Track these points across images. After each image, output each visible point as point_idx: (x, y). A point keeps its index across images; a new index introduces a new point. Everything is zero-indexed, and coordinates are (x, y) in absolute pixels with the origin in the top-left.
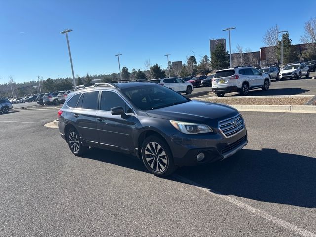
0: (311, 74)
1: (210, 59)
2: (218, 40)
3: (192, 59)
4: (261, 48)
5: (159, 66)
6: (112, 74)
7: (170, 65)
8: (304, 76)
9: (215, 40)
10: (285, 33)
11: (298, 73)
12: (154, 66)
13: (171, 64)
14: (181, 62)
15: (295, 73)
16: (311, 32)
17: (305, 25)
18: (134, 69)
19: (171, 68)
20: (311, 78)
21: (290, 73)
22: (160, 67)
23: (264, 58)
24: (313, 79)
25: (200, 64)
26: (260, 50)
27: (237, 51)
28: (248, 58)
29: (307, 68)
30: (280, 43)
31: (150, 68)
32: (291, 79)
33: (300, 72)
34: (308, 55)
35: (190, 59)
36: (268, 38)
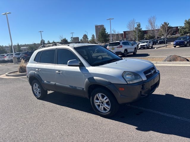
0: (154, 46)
1: (95, 36)
2: (100, 26)
3: (85, 37)
4: (124, 32)
8: (151, 47)
9: (98, 26)
11: (148, 45)
12: (64, 39)
14: (78, 38)
15: (146, 45)
16: (151, 24)
17: (148, 20)
19: (72, 41)
20: (154, 48)
21: (144, 45)
22: (67, 40)
23: (125, 37)
24: (155, 48)
25: (91, 39)
26: (123, 33)
27: (113, 33)
28: (118, 37)
29: (152, 43)
31: (61, 41)
32: (144, 48)
33: (149, 45)
34: (148, 36)
35: (84, 36)
36: (129, 26)
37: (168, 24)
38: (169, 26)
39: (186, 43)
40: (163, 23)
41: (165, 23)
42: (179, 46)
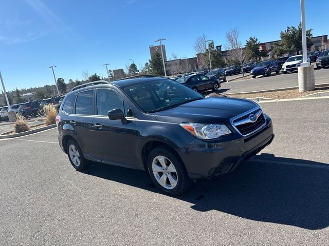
3: (133, 67)
5: (98, 75)
6: (44, 87)
7: (111, 74)
10: (211, 42)
12: (93, 76)
13: (112, 72)
14: (122, 70)
16: (231, 41)
18: (71, 80)
19: (112, 76)
22: (99, 77)
30: (207, 50)
31: (89, 78)
35: (130, 67)
36: (198, 46)
37: (257, 40)
38: (258, 42)
39: (268, 70)
40: (249, 40)
41: (251, 39)
42: (262, 76)
